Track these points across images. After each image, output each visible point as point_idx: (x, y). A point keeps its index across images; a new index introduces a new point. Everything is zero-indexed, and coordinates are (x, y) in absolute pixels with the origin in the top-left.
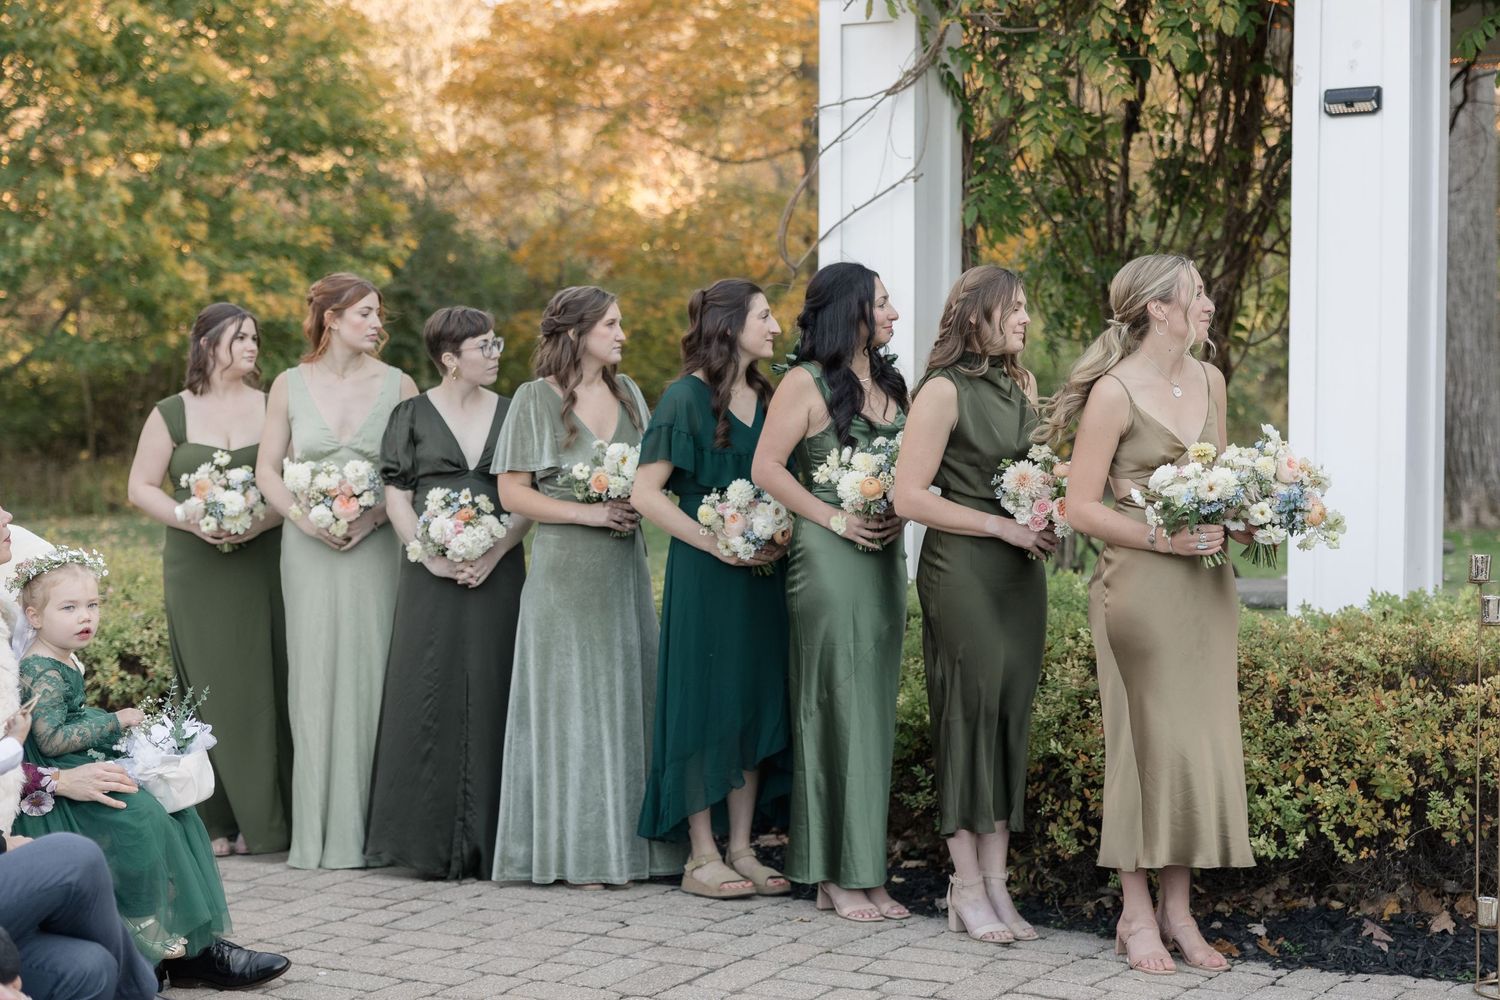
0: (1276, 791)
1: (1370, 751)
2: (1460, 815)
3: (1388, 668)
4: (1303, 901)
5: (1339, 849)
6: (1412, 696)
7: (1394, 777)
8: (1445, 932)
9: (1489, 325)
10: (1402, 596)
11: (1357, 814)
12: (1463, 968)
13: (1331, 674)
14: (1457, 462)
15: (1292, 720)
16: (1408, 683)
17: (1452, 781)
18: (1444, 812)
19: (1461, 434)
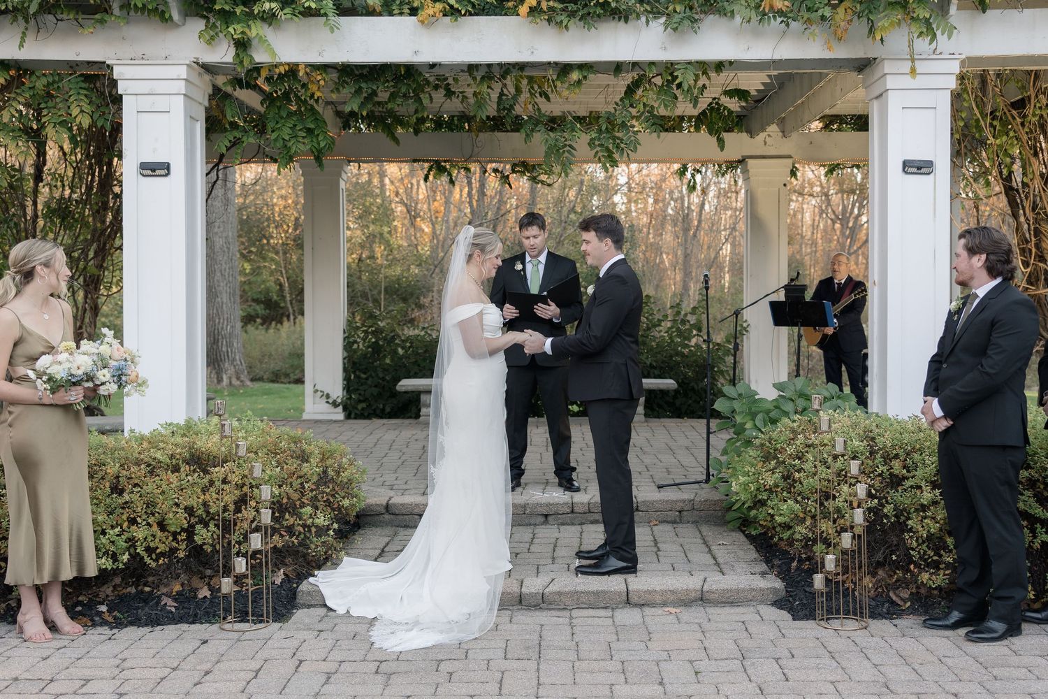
0: (111, 532)
1: (163, 506)
2: (212, 535)
3: (174, 461)
4: (129, 589)
5: (147, 560)
6: (187, 475)
7: (177, 519)
8: (206, 597)
9: (234, 291)
10: (182, 423)
11: (157, 540)
12: (214, 616)
13: (143, 466)
15: (121, 492)
16: (185, 468)
17: (208, 518)
18: (203, 535)
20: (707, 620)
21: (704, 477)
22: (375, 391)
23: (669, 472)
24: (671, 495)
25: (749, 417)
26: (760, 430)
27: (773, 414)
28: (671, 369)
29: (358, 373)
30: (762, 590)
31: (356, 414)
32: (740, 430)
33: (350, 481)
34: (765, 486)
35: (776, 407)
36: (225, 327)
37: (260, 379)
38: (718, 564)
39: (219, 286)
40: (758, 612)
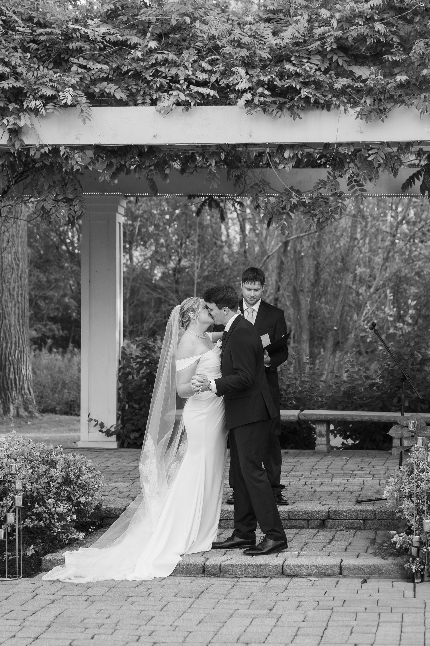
29: (132, 403)
31: (129, 443)
36: (12, 351)
37: (53, 411)
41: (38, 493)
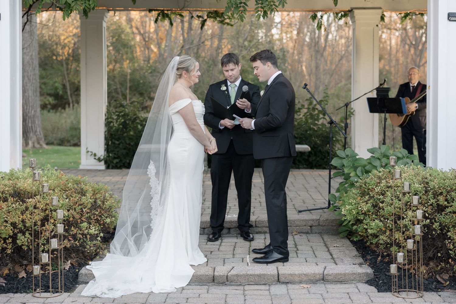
2: (28, 240)
3: (4, 195)
6: (12, 204)
7: (6, 230)
8: (23, 277)
9: (36, 89)
10: (8, 172)
12: (29, 288)
14: (27, 129)
16: (11, 199)
17: (25, 230)
18: (22, 240)
19: (29, 121)
20: (326, 292)
21: (327, 205)
22: (124, 152)
23: (304, 202)
24: (305, 216)
25: (352, 170)
26: (359, 177)
27: (367, 168)
28: (307, 138)
29: (113, 141)
30: (359, 274)
31: (112, 166)
32: (347, 177)
33: (110, 208)
34: (362, 211)
35: (370, 163)
37: (52, 144)
38: (333, 258)
39: (27, 86)
40: (357, 288)
41: (74, 218)
